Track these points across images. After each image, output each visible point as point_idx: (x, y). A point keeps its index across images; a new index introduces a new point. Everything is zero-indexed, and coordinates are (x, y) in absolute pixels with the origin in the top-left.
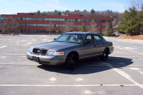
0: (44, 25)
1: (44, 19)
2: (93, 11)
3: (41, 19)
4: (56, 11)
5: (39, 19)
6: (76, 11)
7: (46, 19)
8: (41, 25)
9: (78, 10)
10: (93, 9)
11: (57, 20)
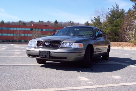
0: (9, 35)
1: (9, 29)
2: (56, 22)
3: (6, 29)
4: (20, 22)
5: (4, 28)
6: (40, 21)
7: (12, 29)
8: (6, 35)
9: (42, 21)
10: (56, 20)
11: (23, 29)
